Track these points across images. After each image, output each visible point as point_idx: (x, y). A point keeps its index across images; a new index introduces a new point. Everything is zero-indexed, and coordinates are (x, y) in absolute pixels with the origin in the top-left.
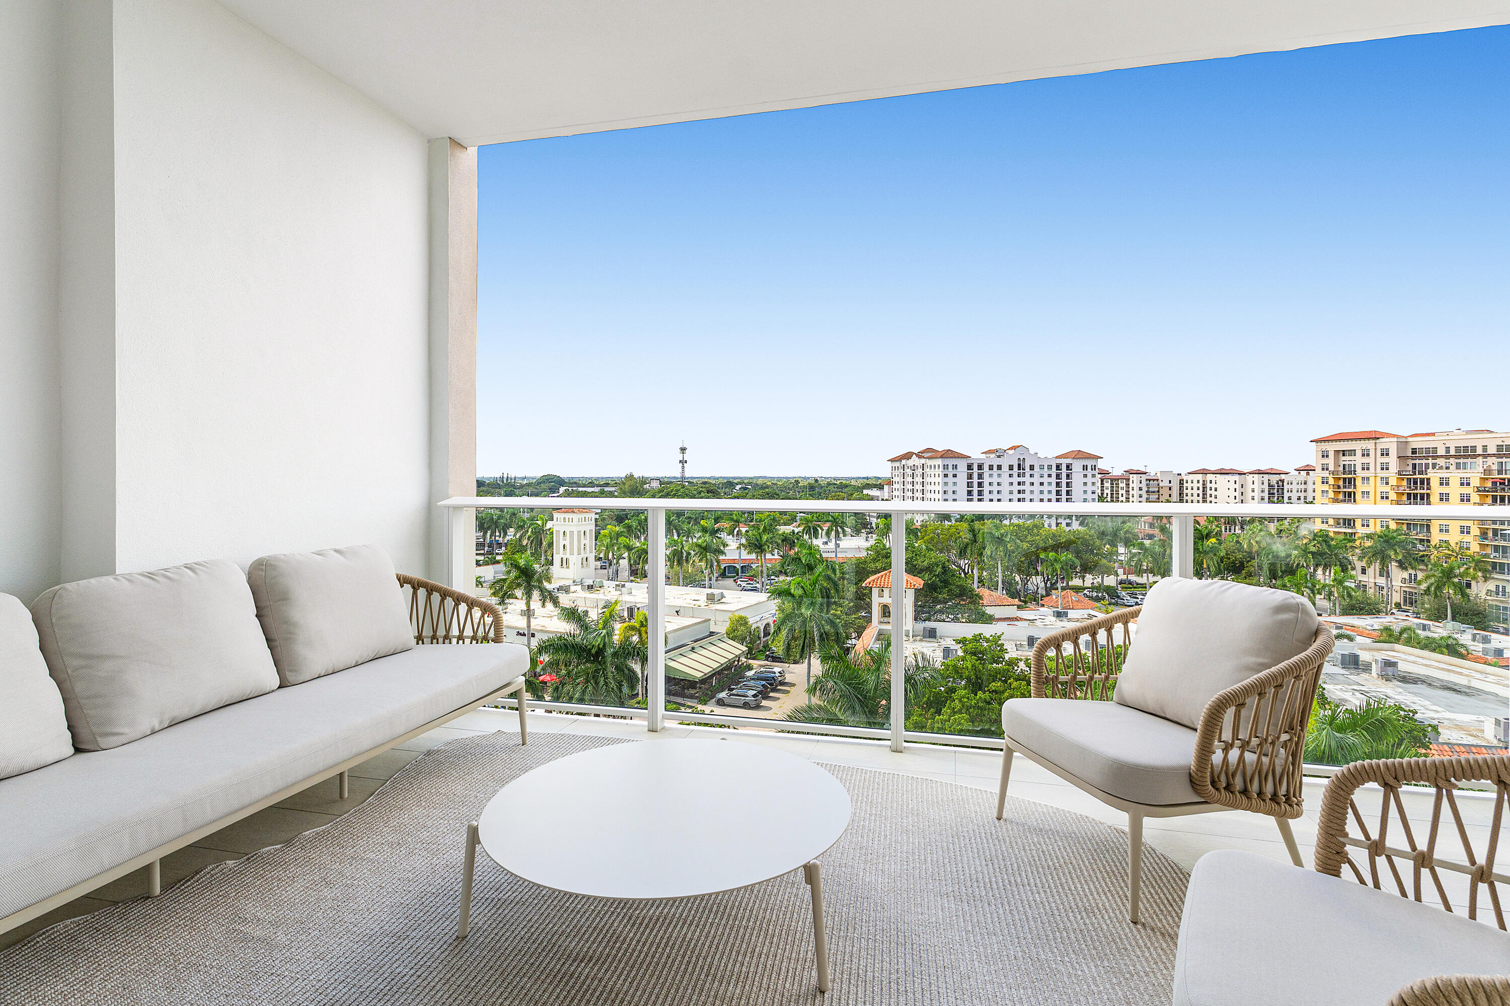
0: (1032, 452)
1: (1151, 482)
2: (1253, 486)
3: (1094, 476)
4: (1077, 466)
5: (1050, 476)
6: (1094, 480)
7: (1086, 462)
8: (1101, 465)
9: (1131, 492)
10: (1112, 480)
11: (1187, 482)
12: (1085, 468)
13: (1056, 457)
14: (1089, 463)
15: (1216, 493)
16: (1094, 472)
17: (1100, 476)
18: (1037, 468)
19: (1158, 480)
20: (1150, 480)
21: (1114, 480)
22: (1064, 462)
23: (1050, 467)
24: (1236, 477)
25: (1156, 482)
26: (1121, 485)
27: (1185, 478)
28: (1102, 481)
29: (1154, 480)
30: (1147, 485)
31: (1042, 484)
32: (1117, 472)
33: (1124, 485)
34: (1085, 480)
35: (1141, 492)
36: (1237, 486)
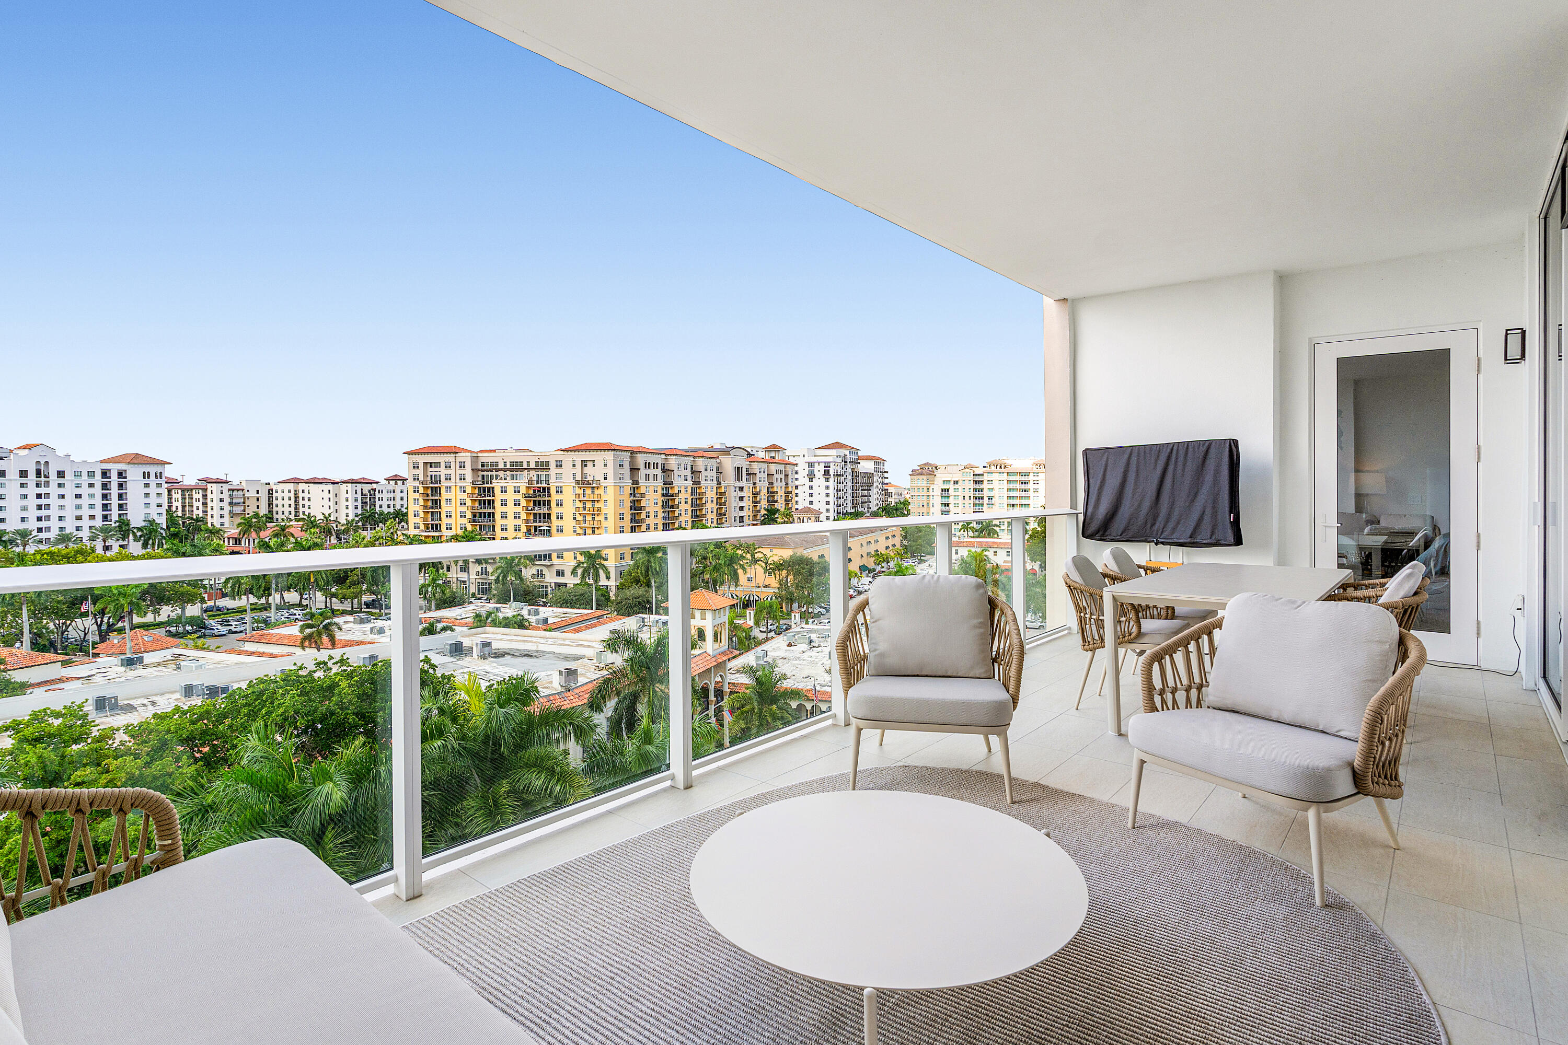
0: (61, 453)
1: (235, 492)
2: (347, 496)
3: (159, 485)
4: (134, 474)
5: (91, 485)
6: (159, 490)
7: (147, 469)
8: (170, 472)
9: (210, 504)
10: (183, 490)
11: (277, 492)
12: (146, 475)
13: (102, 462)
14: (153, 470)
15: (309, 503)
16: (159, 481)
17: (166, 485)
18: (69, 476)
19: (243, 490)
20: (233, 490)
21: (187, 491)
22: (114, 468)
23: (91, 474)
24: (330, 487)
25: (240, 492)
26: (195, 496)
27: (274, 488)
28: (169, 491)
29: (238, 490)
30: (230, 495)
31: (78, 496)
32: (190, 481)
33: (200, 496)
34: (146, 490)
35: (222, 504)
36: (331, 496)
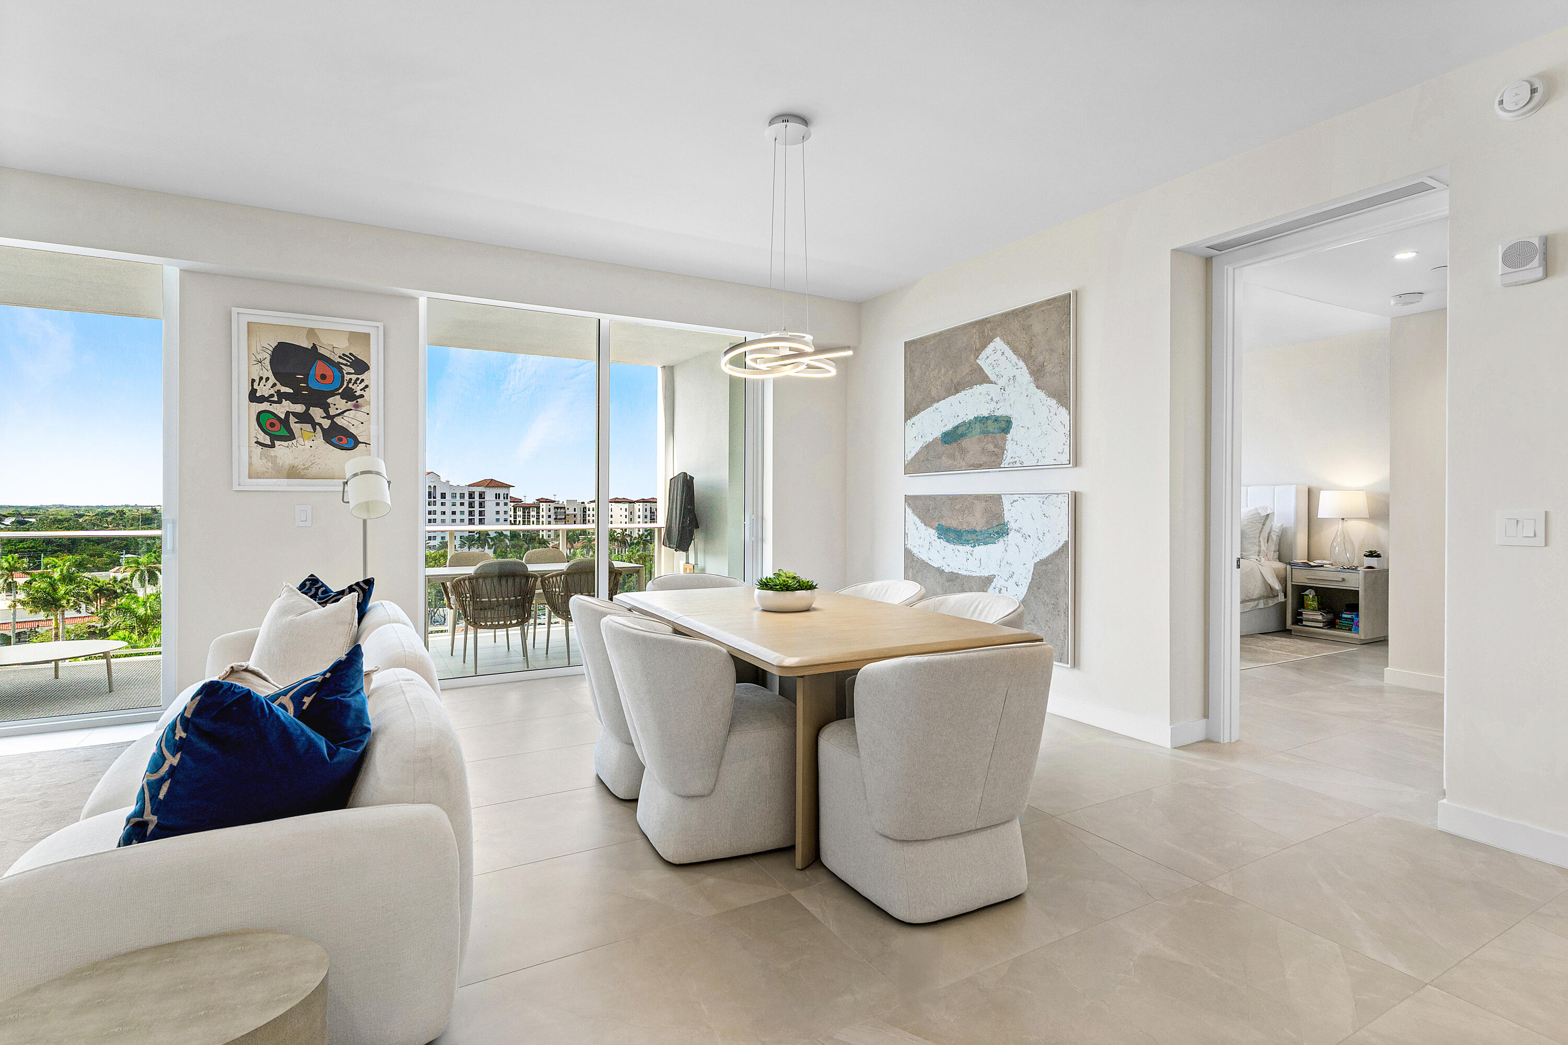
0: (443, 480)
1: (559, 510)
2: (639, 513)
3: (506, 504)
4: (490, 494)
5: (462, 504)
6: (506, 508)
7: (498, 491)
8: (513, 493)
9: (541, 520)
10: (524, 508)
11: (589, 510)
12: (497, 496)
13: (469, 486)
14: (502, 491)
16: (506, 501)
17: (512, 504)
18: (448, 497)
19: (564, 508)
20: (557, 508)
21: (526, 508)
22: (477, 490)
23: (462, 496)
24: (626, 506)
25: (563, 510)
26: (532, 513)
27: (587, 506)
28: (515, 509)
29: (561, 508)
30: (555, 513)
31: (454, 513)
32: (529, 500)
33: (534, 513)
34: (498, 508)
35: (550, 519)
36: (627, 513)
